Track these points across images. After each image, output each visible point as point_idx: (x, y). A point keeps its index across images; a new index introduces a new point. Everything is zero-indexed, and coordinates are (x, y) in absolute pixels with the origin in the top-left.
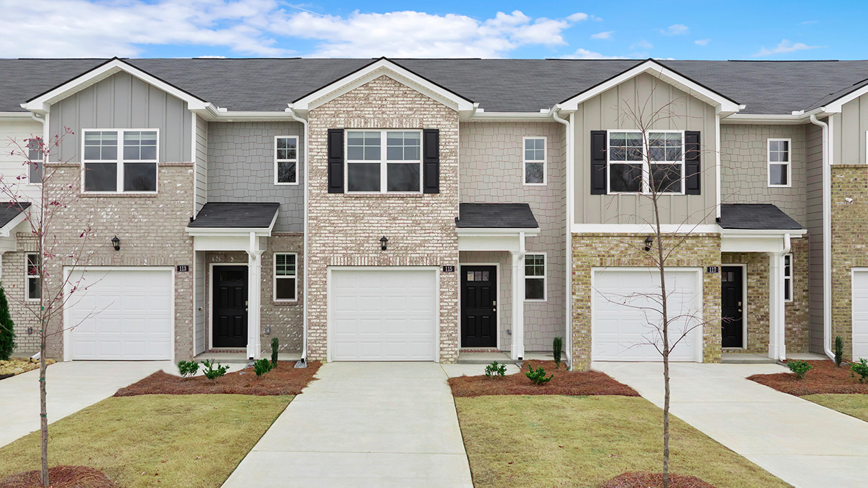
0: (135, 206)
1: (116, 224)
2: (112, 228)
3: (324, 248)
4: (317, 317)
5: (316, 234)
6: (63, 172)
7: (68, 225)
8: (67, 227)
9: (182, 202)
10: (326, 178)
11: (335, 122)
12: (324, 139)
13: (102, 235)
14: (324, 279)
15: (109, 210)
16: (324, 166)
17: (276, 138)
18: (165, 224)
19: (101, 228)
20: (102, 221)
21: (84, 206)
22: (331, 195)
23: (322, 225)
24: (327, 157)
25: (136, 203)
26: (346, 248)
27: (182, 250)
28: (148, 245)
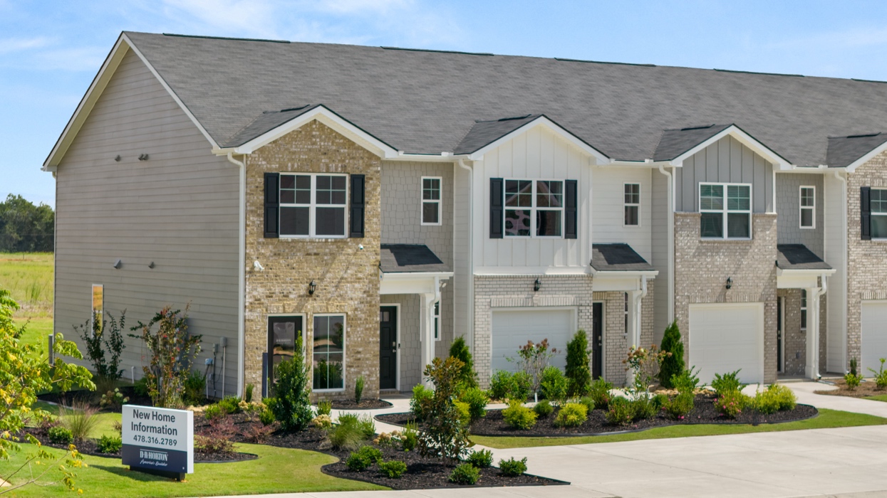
0: (739, 251)
1: (726, 266)
2: (723, 270)
3: (859, 285)
4: (855, 343)
5: (854, 273)
6: (688, 221)
7: (693, 267)
8: (692, 269)
9: (770, 247)
10: (859, 227)
11: (865, 181)
12: (858, 195)
13: (717, 276)
14: (859, 311)
15: (721, 254)
16: (858, 218)
17: (801, 187)
18: (759, 266)
19: (716, 269)
20: (716, 263)
21: (704, 251)
22: (863, 241)
23: (858, 266)
24: (860, 210)
25: (739, 248)
26: (872, 285)
27: (770, 288)
28: (748, 284)
